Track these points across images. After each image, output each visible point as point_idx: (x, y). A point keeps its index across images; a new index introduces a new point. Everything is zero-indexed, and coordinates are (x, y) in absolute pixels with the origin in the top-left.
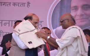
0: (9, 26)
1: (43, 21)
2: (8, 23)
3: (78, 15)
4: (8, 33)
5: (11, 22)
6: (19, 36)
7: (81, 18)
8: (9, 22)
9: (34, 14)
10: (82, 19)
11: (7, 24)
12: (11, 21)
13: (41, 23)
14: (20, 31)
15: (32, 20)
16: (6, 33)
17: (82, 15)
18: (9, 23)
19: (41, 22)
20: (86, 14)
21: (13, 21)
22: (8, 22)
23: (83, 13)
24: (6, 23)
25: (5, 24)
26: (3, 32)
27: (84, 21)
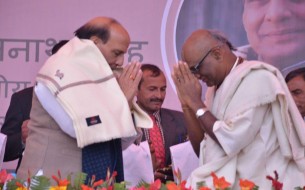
0: (27, 60)
1: (146, 43)
2: (23, 49)
3: (269, 20)
4: (25, 83)
5: (33, 46)
6: (56, 94)
7: (281, 29)
8: (28, 46)
9: (113, 22)
10: (282, 33)
11: (19, 52)
12: (32, 41)
13: (140, 48)
14: (61, 76)
15: (109, 42)
16: (18, 83)
17: (282, 19)
18: (27, 50)
19: (140, 44)
20: (298, 16)
21: (43, 41)
22: (24, 45)
23: (288, 13)
24: (16, 50)
25: (13, 53)
26: (6, 82)
27: (289, 41)
